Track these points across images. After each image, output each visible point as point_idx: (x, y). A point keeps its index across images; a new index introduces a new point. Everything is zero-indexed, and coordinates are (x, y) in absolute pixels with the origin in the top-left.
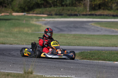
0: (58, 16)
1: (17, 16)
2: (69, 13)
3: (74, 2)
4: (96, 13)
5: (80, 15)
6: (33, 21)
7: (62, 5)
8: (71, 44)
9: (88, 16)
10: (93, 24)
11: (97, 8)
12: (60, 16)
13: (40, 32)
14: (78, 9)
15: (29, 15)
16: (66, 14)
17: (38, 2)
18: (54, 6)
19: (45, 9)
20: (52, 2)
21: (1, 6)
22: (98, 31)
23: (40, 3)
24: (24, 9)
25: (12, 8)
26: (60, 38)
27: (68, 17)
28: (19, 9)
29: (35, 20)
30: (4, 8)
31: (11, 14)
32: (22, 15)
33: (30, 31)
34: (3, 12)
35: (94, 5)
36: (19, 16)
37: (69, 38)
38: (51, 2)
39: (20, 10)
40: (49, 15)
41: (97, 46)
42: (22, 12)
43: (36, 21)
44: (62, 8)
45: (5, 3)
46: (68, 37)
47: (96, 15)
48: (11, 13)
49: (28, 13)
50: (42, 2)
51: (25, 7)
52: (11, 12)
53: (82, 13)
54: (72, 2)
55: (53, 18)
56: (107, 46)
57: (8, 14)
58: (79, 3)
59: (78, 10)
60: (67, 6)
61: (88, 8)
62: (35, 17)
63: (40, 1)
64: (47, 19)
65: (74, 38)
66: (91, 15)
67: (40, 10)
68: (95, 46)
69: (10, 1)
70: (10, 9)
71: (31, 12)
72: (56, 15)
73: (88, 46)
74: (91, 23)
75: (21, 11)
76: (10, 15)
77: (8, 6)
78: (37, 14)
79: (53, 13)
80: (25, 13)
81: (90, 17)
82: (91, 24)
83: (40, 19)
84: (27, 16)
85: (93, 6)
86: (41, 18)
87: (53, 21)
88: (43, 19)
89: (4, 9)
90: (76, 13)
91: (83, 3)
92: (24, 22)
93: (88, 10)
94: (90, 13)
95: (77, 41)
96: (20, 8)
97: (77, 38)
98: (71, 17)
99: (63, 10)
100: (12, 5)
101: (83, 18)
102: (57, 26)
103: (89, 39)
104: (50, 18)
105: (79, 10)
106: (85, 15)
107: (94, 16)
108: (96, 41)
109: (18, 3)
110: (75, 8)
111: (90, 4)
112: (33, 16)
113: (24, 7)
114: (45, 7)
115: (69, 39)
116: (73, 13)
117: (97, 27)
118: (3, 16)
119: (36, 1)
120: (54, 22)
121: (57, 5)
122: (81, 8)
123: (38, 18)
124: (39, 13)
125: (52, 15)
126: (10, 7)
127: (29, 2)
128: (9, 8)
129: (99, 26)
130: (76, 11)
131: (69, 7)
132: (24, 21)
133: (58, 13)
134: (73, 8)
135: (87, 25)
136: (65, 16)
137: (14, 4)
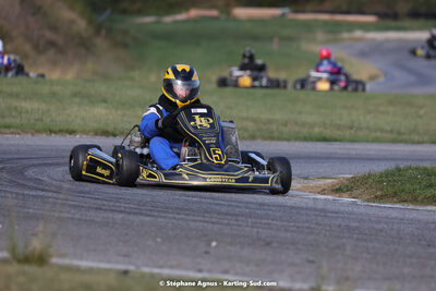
0: (422, 22)
1: (252, 20)
15: (301, 17)
29: (320, 36)
31: (228, 13)
32: (274, 18)
34: (195, 3)
36: (261, 22)
37: (422, 112)
40: (382, 16)
43: (328, 41)
46: (421, 107)
48: (226, 9)
49: (299, 7)
52: (227, 5)
55: (399, 29)
57: (214, 13)
62: (325, 23)
64: (372, 35)
72: (415, 15)
76: (224, 16)
78: (333, 12)
80: (286, 10)
83: (346, 35)
84: (292, 20)
86: (350, 31)
87: (400, 40)
88: (358, 34)
92: (275, 46)
104: (388, 29)
112: (316, 21)
115: (420, 117)
118: (195, 20)
123: (334, 29)
124: (344, 7)
125: (395, 17)
132: (276, 40)
133: (423, 9)
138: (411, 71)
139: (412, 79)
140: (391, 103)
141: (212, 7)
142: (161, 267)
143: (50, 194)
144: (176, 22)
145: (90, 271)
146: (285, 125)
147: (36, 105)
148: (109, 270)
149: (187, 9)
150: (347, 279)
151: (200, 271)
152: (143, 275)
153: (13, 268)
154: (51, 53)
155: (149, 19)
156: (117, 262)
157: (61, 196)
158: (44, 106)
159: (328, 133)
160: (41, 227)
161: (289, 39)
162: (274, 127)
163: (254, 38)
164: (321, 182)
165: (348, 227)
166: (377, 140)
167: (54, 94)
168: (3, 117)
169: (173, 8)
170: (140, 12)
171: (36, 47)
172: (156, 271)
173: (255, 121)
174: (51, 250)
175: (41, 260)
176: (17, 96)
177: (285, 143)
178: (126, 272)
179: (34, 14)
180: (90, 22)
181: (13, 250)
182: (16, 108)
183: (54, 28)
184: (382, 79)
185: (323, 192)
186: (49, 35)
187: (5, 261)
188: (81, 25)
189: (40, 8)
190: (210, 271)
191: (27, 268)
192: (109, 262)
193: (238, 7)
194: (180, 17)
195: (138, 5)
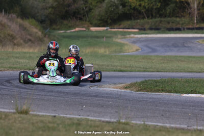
0: (153, 31)
1: (96, 31)
2: (169, 26)
5: (184, 29)
6: (117, 38)
7: (161, 16)
9: (196, 31)
12: (156, 31)
13: (122, 54)
15: (113, 30)
16: (165, 27)
17: (126, 12)
18: (148, 17)
19: (136, 21)
20: (145, 12)
21: (74, 18)
23: (128, 12)
24: (107, 22)
25: (89, 21)
27: (168, 32)
28: (99, 22)
29: (119, 36)
30: (79, 21)
31: (89, 29)
32: (104, 30)
33: (107, 53)
34: (78, 26)
36: (99, 32)
37: (153, 61)
38: (143, 11)
39: (101, 23)
40: (140, 29)
41: (185, 72)
43: (121, 38)
44: (159, 19)
45: (81, 14)
46: (153, 60)
48: (88, 28)
49: (112, 27)
50: (130, 12)
51: (107, 19)
52: (88, 26)
53: (187, 27)
54: (174, 10)
55: (146, 34)
56: (200, 72)
57: (84, 29)
58: (183, 12)
59: (181, 23)
60: (166, 16)
61: (195, 19)
62: (121, 31)
63: (128, 10)
64: (137, 36)
65: (162, 61)
67: (129, 22)
69: (86, 11)
70: (87, 22)
71: (115, 27)
72: (151, 29)
73: (173, 72)
74: (198, 41)
76: (87, 30)
77: (84, 18)
78: (124, 28)
79: (147, 26)
80: (108, 28)
81: (198, 31)
83: (128, 36)
84: (110, 31)
85: (203, 16)
86: (129, 35)
87: (146, 37)
88: (132, 35)
90: (178, 26)
91: (189, 12)
92: (104, 40)
93: (196, 21)
94: (198, 26)
95: (162, 65)
96: (100, 20)
97: (165, 61)
98: (172, 32)
99: (161, 22)
100: (89, 15)
101: (188, 33)
102: (150, 45)
104: (142, 34)
105: (183, 22)
106: (191, 30)
109: (97, 13)
110: (178, 19)
111: (198, 13)
112: (118, 31)
113: (105, 20)
114: (135, 19)
115: (153, 63)
116: (174, 27)
118: (78, 32)
119: (123, 10)
120: (147, 40)
121: (152, 16)
122: (185, 20)
123: (124, 34)
124: (127, 27)
125: (144, 30)
126: (88, 19)
127: (113, 11)
128: (86, 21)
130: (178, 23)
131: (169, 19)
132: (105, 38)
133: (153, 27)
134: (174, 19)
135: (193, 43)
136: (163, 31)
137: (93, 14)
138: (149, 47)
139: (150, 50)
140: (143, 59)
141: (83, 28)
142: (66, 114)
143: (29, 90)
144: (71, 32)
145: (43, 116)
146: (108, 66)
147: (25, 61)
148: (50, 116)
149: (75, 28)
150: (129, 118)
151: (80, 116)
152: (61, 117)
153: (17, 115)
154: (30, 43)
155: (62, 32)
156: (52, 113)
157: (33, 91)
158: (27, 61)
159: (122, 69)
160: (26, 102)
161: (110, 37)
162: (104, 67)
163: (97, 37)
164: (120, 85)
165: (129, 100)
166: (138, 71)
167: (30, 57)
168: (14, 65)
169: (70, 28)
170: (59, 29)
171: (25, 41)
172: (65, 116)
173: (97, 65)
174: (30, 110)
175: (26, 112)
176: (18, 58)
177: (108, 72)
178: (55, 116)
179: (24, 30)
180: (42, 33)
181: (17, 109)
182: (18, 62)
183: (30, 35)
184: (140, 51)
185: (121, 88)
186: (29, 37)
187: (14, 113)
188: (40, 33)
189: (26, 28)
190: (83, 116)
191: (22, 115)
192: (49, 113)
193: (92, 27)
194: (72, 31)
195: (58, 27)
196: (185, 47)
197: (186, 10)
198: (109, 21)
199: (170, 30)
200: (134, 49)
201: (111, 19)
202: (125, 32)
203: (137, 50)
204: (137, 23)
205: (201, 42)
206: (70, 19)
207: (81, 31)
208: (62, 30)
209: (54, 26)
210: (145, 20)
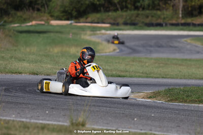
0: (128, 27)
1: (58, 26)
2: (148, 21)
3: (156, 2)
4: (194, 22)
5: (166, 25)
6: (85, 34)
7: (136, 8)
8: (152, 75)
9: (181, 27)
10: (189, 40)
11: (195, 13)
12: (133, 27)
13: (98, 54)
14: (164, 14)
15: (79, 24)
16: (143, 22)
17: (95, 3)
18: (122, 9)
19: (107, 14)
20: (119, 3)
21: (31, 10)
22: (198, 52)
23: (98, 3)
24: (71, 14)
25: (49, 13)
26: (132, 65)
28: (62, 14)
29: (89, 32)
30: (36, 12)
31: (48, 23)
32: (67, 25)
34: (34, 19)
35: (191, 7)
36: (62, 26)
37: (147, 64)
38: (116, 1)
39: (63, 16)
40: (112, 24)
42: (68, 19)
43: (90, 35)
44: (136, 12)
45: (38, 4)
46: (146, 63)
47: (194, 25)
48: (47, 21)
49: (77, 21)
50: (101, 3)
51: (72, 10)
52: (48, 19)
53: (170, 22)
54: (153, 2)
55: (120, 30)
57: (43, 23)
58: (166, 3)
59: (162, 17)
60: (143, 9)
61: (181, 12)
62: (89, 27)
65: (157, 65)
66: (186, 26)
67: (98, 15)
68: (192, 79)
70: (46, 15)
71: (82, 20)
72: (126, 24)
73: (181, 79)
74: (185, 39)
75: (65, 17)
76: (46, 24)
77: (43, 9)
78: (92, 22)
79: (121, 21)
80: (72, 22)
81: (185, 28)
82: (185, 41)
83: (98, 32)
84: (75, 26)
85: (190, 9)
86: (100, 30)
88: (103, 31)
89: (35, 14)
90: (160, 21)
91: (172, 4)
92: (70, 36)
93: (180, 16)
94: (183, 21)
95: (160, 69)
96: (64, 12)
97: (161, 65)
98: (152, 28)
99: (138, 15)
100: (50, 8)
101: (171, 30)
103: (182, 67)
104: (115, 30)
105: (165, 16)
106: (175, 26)
107: (191, 27)
108: (194, 71)
109: (59, 3)
110: (159, 12)
111: (184, 6)
112: (85, 26)
113: (69, 11)
114: (107, 10)
115: (147, 67)
116: (154, 21)
117: (197, 46)
118: (35, 26)
119: (91, 0)
121: (127, 7)
122: (168, 13)
123: (94, 29)
124: (96, 21)
125: (118, 24)
126: (47, 11)
127: (79, 2)
128: (45, 12)
129: (199, 44)
130: (159, 17)
131: (148, 12)
132: (71, 34)
133: (129, 22)
134: (155, 12)
135: (179, 42)
136: (140, 26)
137: (53, 5)
138: (127, 47)
139: (131, 51)
141: (41, 20)
144: (27, 26)
149: (31, 21)
155: (16, 25)
169: (25, 20)
170: (11, 22)
184: (118, 51)
185: (143, 98)
193: (52, 20)
194: (29, 24)
195: (11, 19)
196: (171, 47)
197: (169, 2)
198: (74, 13)
199: (150, 25)
200: (111, 49)
201: (76, 11)
202: (94, 27)
203: (114, 50)
204: (108, 16)
205: (189, 41)
206: (25, 9)
207: (39, 24)
208: (15, 23)
209: (6, 18)
210: (118, 12)
